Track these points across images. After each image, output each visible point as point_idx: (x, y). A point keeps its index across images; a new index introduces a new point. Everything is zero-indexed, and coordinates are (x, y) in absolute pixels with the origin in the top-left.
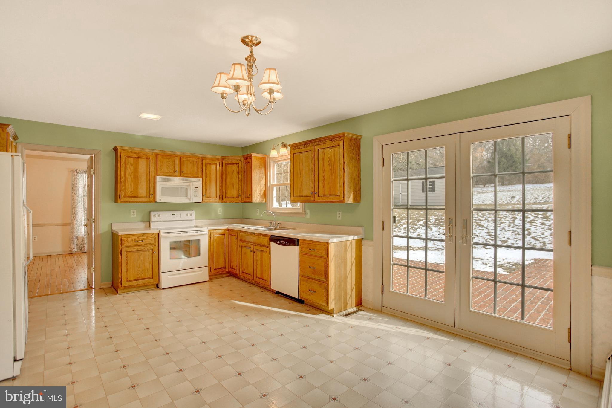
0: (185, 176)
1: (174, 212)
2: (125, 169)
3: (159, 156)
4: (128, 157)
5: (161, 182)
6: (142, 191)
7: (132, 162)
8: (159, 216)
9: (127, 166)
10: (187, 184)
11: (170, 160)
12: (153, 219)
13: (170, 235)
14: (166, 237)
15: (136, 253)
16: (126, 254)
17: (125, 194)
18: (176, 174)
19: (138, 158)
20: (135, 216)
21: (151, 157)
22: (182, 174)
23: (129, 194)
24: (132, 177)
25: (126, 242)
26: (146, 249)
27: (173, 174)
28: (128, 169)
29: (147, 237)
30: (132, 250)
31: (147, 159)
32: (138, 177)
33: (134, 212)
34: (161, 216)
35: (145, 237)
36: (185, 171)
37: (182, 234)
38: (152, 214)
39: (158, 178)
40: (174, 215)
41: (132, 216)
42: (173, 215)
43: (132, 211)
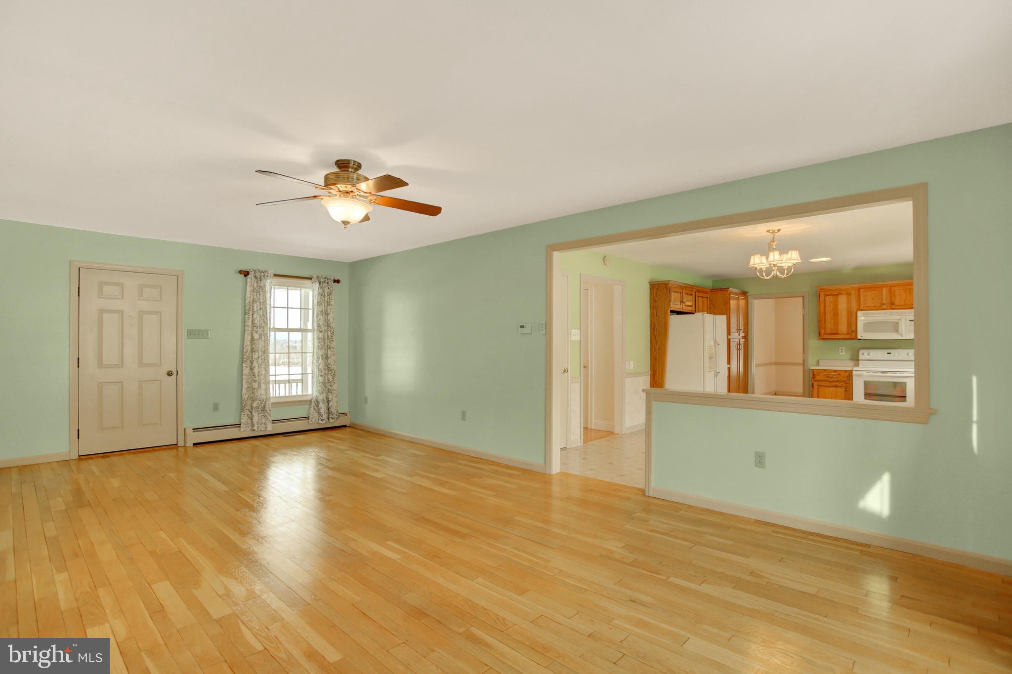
0: (896, 308)
1: (889, 351)
2: (825, 307)
3: (861, 290)
4: (828, 295)
5: (862, 318)
6: (843, 328)
7: (832, 300)
8: (869, 354)
9: (826, 304)
10: (898, 318)
11: (875, 292)
12: (861, 357)
13: (865, 373)
14: (859, 376)
15: (827, 388)
16: (818, 388)
17: (825, 332)
18: (884, 307)
19: (837, 295)
20: (844, 353)
21: (853, 292)
22: (893, 307)
23: (829, 331)
24: (832, 314)
25: (817, 376)
26: (838, 385)
27: (880, 307)
28: (827, 308)
29: (839, 374)
30: (823, 384)
31: (847, 294)
32: (838, 314)
33: (842, 349)
34: (870, 354)
35: (836, 373)
36: (897, 302)
37: (880, 374)
38: (861, 351)
39: (859, 313)
40: (890, 353)
41: (841, 353)
42: (888, 353)
43: (840, 348)
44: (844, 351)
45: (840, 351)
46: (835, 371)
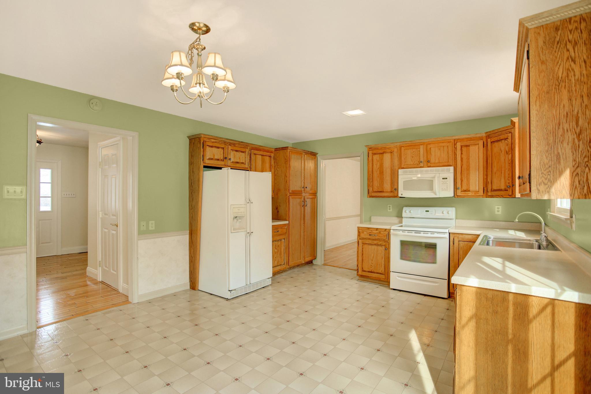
0: (432, 165)
1: (427, 209)
2: (373, 165)
3: (402, 148)
4: (375, 154)
5: (403, 176)
6: (387, 187)
7: (378, 158)
8: (410, 212)
9: (374, 163)
10: (432, 175)
11: (414, 150)
12: (404, 215)
13: (401, 233)
14: (396, 235)
15: (370, 246)
16: (362, 246)
17: (373, 189)
18: (422, 165)
19: (383, 153)
20: (391, 210)
21: (396, 150)
22: (429, 165)
23: (375, 189)
24: (378, 172)
25: (362, 234)
26: (379, 244)
27: (418, 165)
28: (375, 166)
29: (380, 233)
30: (367, 242)
31: (391, 153)
32: (383, 172)
33: (390, 207)
34: (412, 211)
35: (378, 232)
36: (432, 160)
37: (413, 234)
38: (405, 209)
39: (400, 171)
40: (428, 211)
41: (389, 210)
42: (426, 211)
43: (388, 205)
44: (391, 208)
45: (388, 208)
46: (377, 229)
